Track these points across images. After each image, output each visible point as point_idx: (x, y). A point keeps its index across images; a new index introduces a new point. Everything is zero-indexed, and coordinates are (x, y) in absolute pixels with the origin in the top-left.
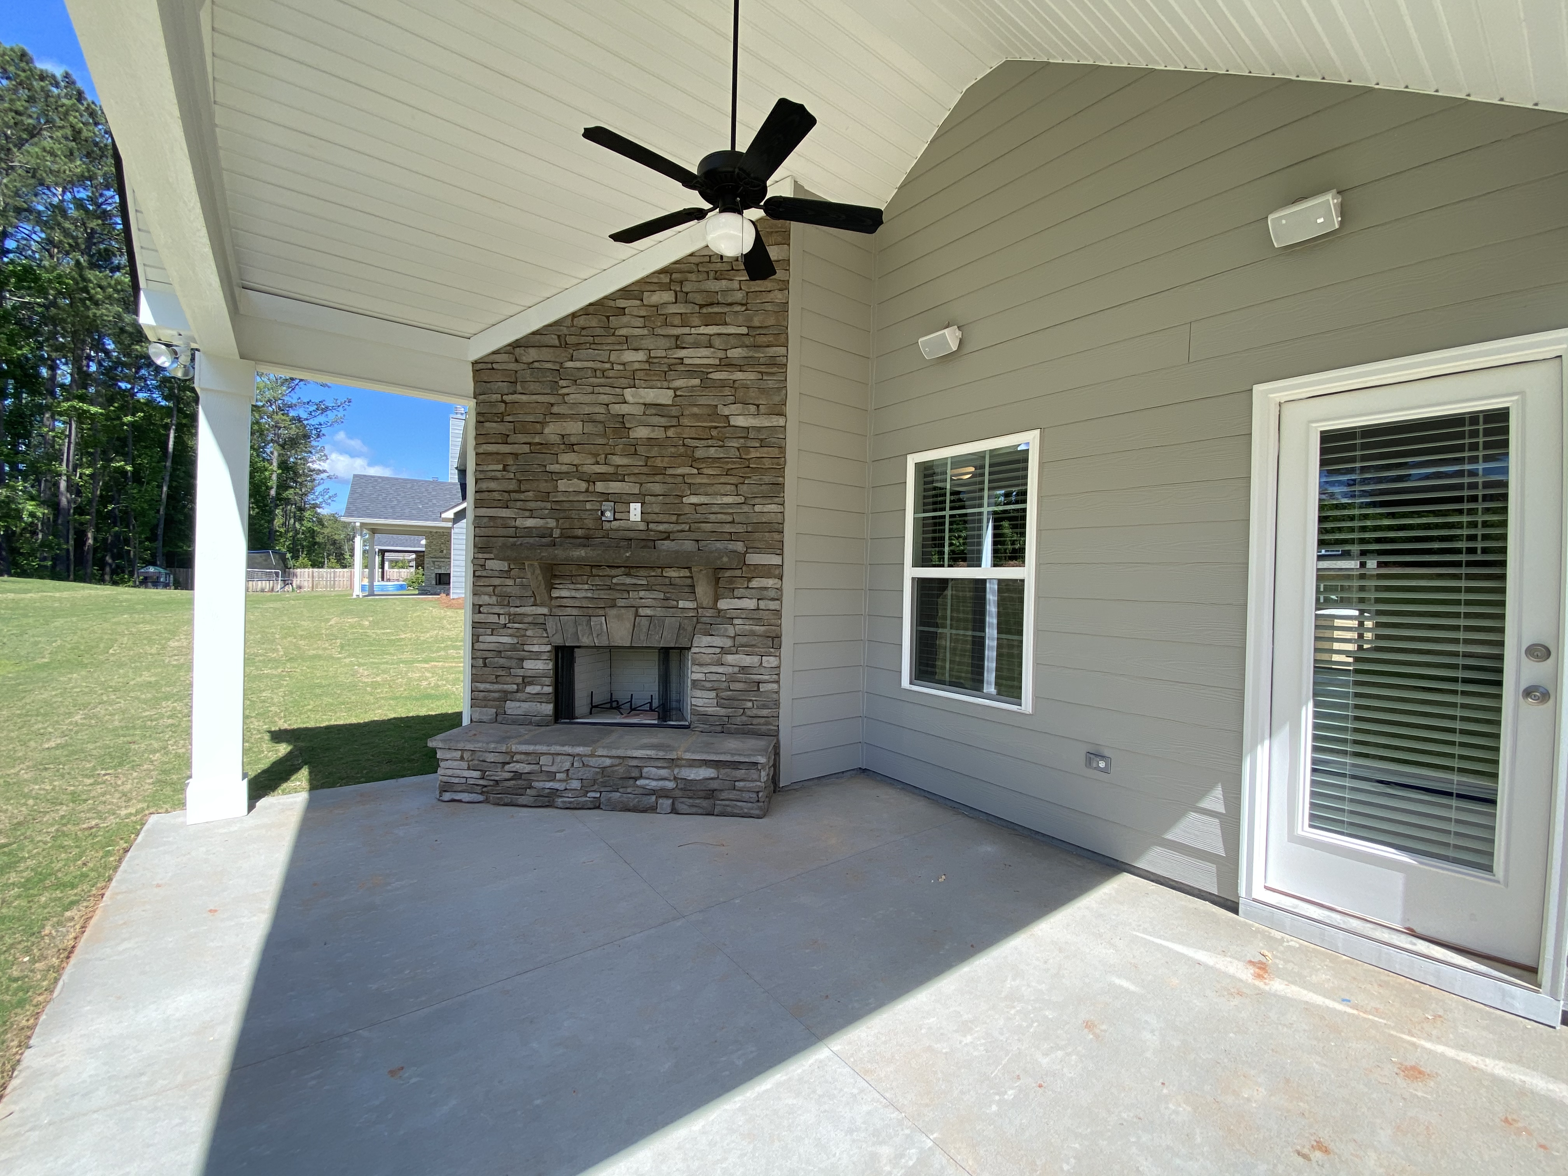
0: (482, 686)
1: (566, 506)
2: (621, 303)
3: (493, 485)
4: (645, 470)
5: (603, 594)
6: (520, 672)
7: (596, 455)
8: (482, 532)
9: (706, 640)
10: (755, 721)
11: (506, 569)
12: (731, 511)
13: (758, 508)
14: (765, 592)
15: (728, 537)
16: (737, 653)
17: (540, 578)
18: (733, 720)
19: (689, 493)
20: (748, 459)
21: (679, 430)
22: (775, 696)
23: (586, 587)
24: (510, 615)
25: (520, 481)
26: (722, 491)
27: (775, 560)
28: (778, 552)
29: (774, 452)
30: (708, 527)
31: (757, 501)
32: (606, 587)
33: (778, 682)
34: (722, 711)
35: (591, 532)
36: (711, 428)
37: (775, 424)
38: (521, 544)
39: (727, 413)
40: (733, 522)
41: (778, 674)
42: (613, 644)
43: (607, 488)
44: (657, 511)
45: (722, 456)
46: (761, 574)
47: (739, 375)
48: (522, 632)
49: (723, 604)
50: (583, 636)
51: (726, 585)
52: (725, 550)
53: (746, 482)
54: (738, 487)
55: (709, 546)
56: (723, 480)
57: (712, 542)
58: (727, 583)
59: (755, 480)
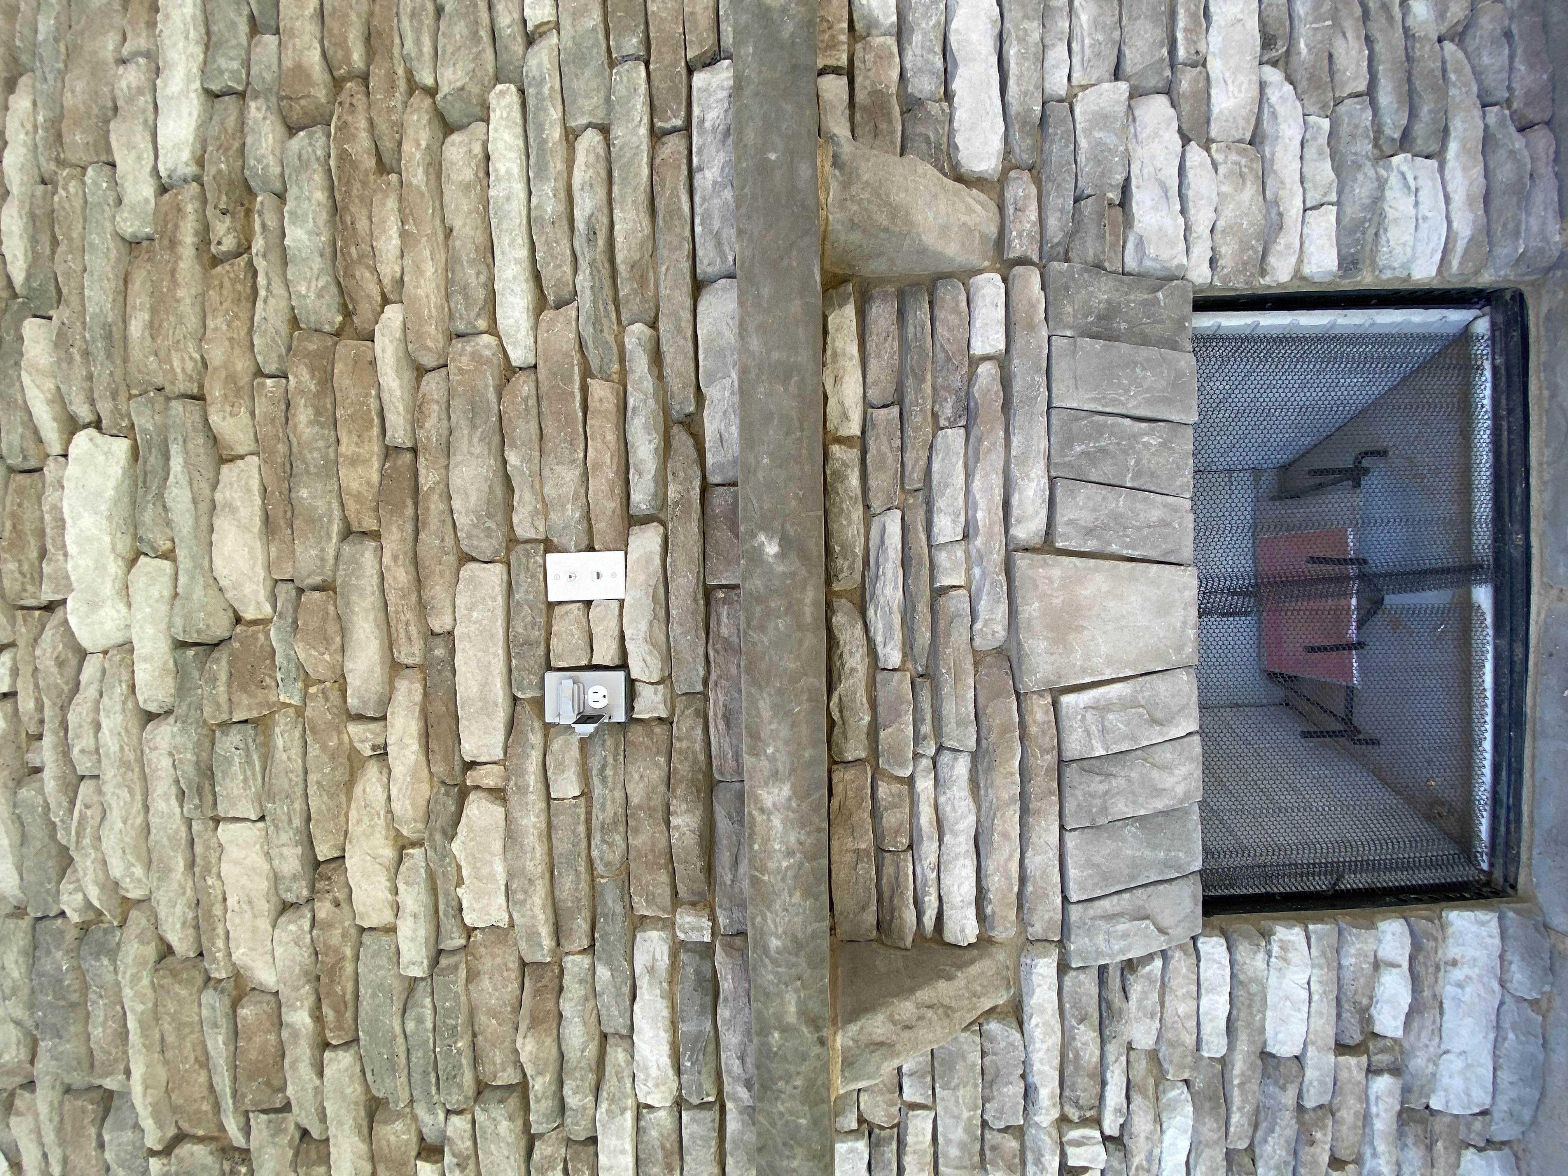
1: (571, 885)
4: (396, 541)
5: (958, 706)
6: (1319, 1065)
9: (1153, 215)
11: (862, 1146)
13: (539, 11)
15: (673, 145)
16: (1204, 65)
17: (906, 1008)
19: (486, 339)
20: (337, 84)
21: (215, 391)
23: (925, 785)
24: (1063, 1120)
25: (482, 1089)
26: (470, 177)
31: (507, 20)
32: (925, 695)
35: (682, 768)
36: (211, 260)
38: (748, 1085)
39: (147, 190)
42: (1190, 650)
43: (486, 709)
44: (570, 475)
45: (320, 195)
48: (1141, 1066)
49: (981, 144)
50: (1158, 792)
51: (893, 132)
52: (730, 142)
53: (429, 81)
54: (454, 115)
55: (717, 225)
56: (417, 177)
57: (698, 210)
58: (883, 126)
59: (418, 42)
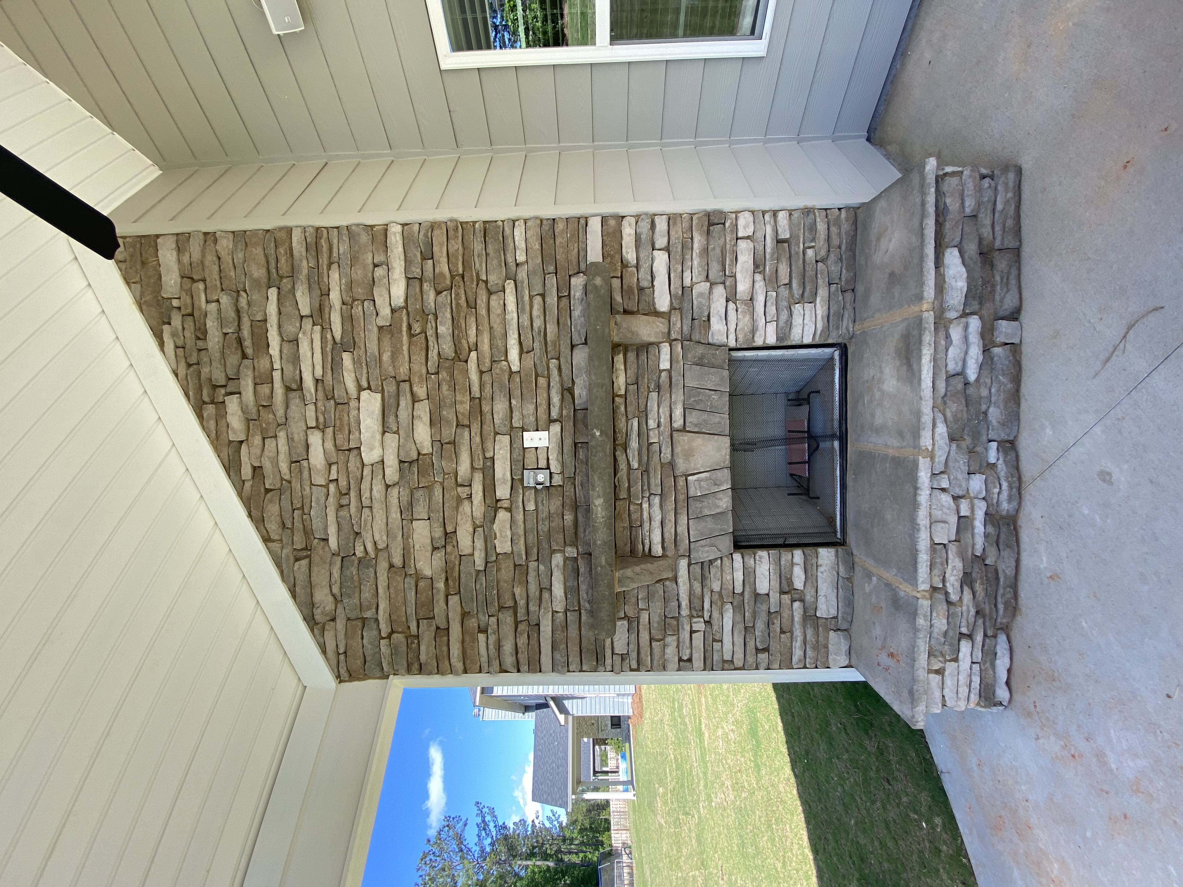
0: (798, 653)
1: (532, 538)
2: (247, 472)
3: (508, 647)
4: (475, 428)
5: (655, 480)
6: (774, 597)
7: (459, 500)
8: (574, 660)
9: (717, 325)
10: (835, 241)
11: (625, 623)
12: (527, 298)
13: (521, 257)
14: (643, 237)
15: (565, 301)
16: (734, 276)
17: (638, 569)
18: (835, 275)
19: (504, 363)
20: (452, 277)
21: (415, 380)
22: (796, 215)
23: (645, 506)
24: (691, 616)
25: (501, 608)
26: (499, 311)
27: (595, 225)
28: (582, 221)
29: (439, 237)
30: (552, 329)
31: (510, 259)
32: (645, 477)
33: (775, 213)
34: (823, 293)
35: (568, 501)
36: (411, 335)
37: (399, 238)
38: (589, 602)
39: (388, 311)
40: (543, 296)
41: (764, 213)
42: (727, 463)
43: (504, 482)
44: (532, 407)
45: (449, 316)
46: (617, 246)
47: (335, 296)
48: (716, 597)
49: (663, 303)
50: (718, 507)
51: (634, 299)
52: (584, 302)
53: (485, 279)
54: (493, 289)
55: (579, 327)
56: (483, 312)
57: (573, 323)
58: (632, 297)
59: (481, 265)
